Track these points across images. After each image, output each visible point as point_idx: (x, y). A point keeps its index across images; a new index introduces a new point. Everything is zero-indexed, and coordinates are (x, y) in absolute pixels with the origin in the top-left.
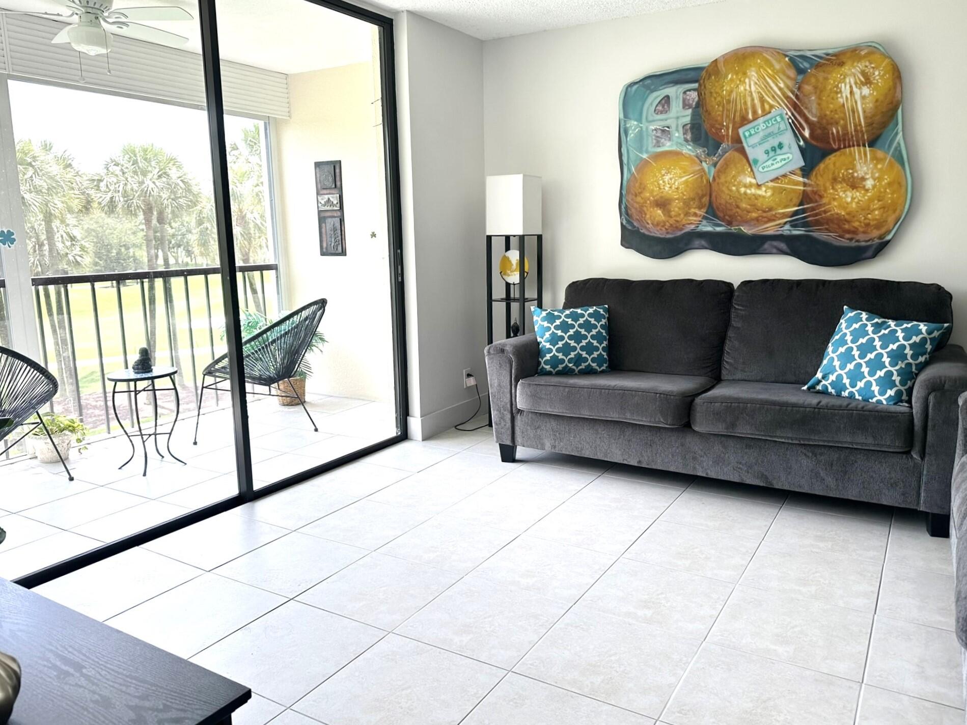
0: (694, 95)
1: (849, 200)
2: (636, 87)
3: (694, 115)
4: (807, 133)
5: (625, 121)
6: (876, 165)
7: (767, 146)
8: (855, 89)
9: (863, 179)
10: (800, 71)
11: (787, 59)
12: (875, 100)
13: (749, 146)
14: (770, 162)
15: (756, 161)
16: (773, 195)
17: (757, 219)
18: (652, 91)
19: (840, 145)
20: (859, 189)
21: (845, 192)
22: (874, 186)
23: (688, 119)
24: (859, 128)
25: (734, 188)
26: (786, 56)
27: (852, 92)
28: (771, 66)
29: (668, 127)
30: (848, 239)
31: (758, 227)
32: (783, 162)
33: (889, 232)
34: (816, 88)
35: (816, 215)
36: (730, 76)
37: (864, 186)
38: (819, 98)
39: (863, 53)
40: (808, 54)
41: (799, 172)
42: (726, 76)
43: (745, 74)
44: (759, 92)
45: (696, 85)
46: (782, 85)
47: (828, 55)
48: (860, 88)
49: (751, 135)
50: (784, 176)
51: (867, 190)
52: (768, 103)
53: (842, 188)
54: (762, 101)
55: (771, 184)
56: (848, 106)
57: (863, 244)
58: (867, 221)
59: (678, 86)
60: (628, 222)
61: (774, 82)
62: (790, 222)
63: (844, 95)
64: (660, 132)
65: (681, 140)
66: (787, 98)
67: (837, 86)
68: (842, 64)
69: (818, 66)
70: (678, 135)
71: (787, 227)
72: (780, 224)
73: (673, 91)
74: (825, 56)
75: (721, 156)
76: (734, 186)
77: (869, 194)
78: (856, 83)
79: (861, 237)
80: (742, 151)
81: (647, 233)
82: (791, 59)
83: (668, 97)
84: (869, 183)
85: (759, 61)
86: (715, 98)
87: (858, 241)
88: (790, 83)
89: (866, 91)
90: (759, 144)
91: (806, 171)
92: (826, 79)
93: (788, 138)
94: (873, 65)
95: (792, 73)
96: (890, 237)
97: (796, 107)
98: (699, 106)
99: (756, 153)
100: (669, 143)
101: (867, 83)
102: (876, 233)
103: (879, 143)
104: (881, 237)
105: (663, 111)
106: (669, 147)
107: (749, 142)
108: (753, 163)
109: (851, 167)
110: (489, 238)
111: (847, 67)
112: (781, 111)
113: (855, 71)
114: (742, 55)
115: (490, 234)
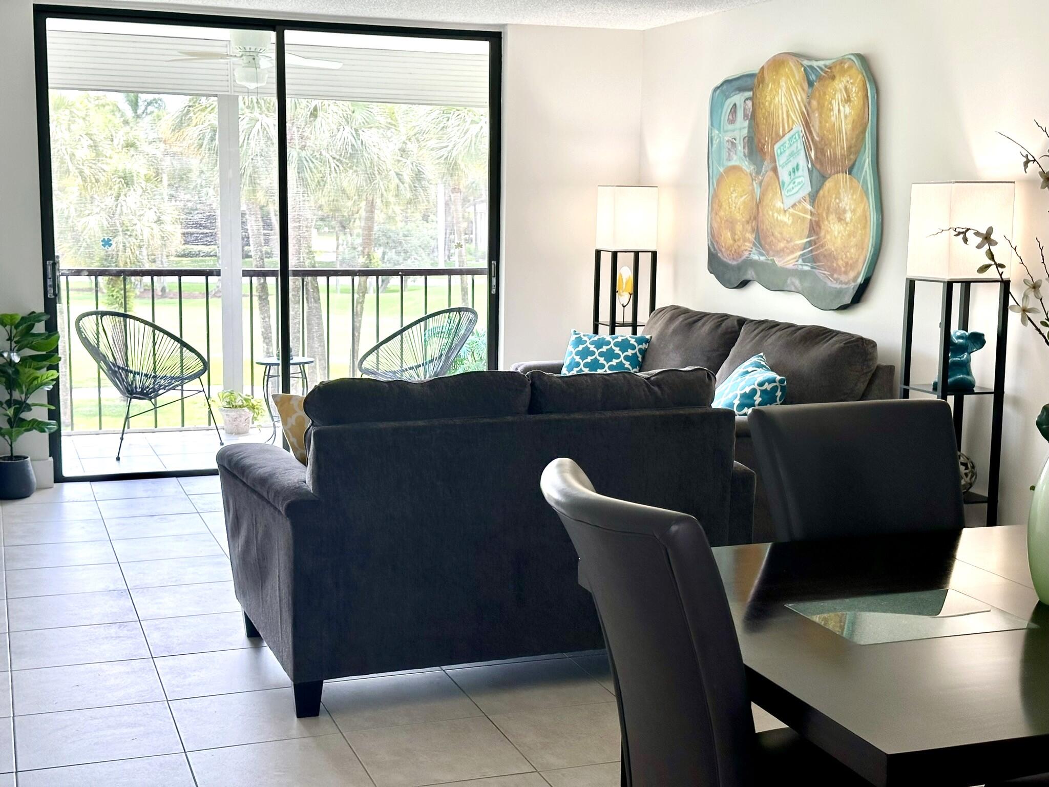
0: (749, 103)
1: (836, 233)
2: (718, 92)
3: (750, 127)
4: (813, 154)
5: (711, 129)
6: (852, 195)
7: (790, 167)
8: (841, 108)
9: (845, 211)
10: (811, 84)
11: (803, 69)
12: (852, 121)
13: (780, 166)
14: (792, 185)
15: (784, 183)
16: (793, 222)
17: (783, 250)
18: (727, 97)
19: (831, 172)
20: (842, 222)
21: (834, 224)
22: (851, 219)
23: (745, 132)
24: (843, 152)
25: (771, 213)
26: (803, 66)
27: (839, 110)
28: (794, 76)
29: (735, 139)
30: (834, 279)
31: (784, 259)
32: (800, 186)
33: (859, 274)
34: (819, 103)
35: (818, 248)
36: (770, 85)
37: (845, 219)
38: (820, 115)
39: (846, 66)
40: (815, 64)
41: (808, 198)
42: (768, 85)
43: (779, 84)
44: (786, 106)
45: (750, 94)
46: (799, 98)
47: (826, 66)
48: (844, 106)
49: (781, 153)
50: (800, 202)
51: (847, 224)
52: (792, 118)
53: (832, 219)
54: (788, 116)
55: (791, 210)
56: (837, 125)
57: (844, 286)
58: (846, 260)
59: (741, 94)
60: (712, 242)
61: (795, 94)
62: (802, 255)
63: (835, 112)
64: (730, 143)
65: (742, 155)
66: (802, 113)
67: (830, 103)
68: (833, 78)
69: (820, 78)
70: (740, 148)
71: (800, 261)
72: (795, 258)
73: (738, 99)
74: (824, 67)
75: (764, 175)
76: (771, 210)
77: (848, 228)
78: (842, 101)
79: (843, 278)
80: (775, 170)
81: (722, 257)
82: (805, 70)
83: (735, 105)
84: (848, 216)
85: (787, 70)
86: (762, 109)
87: (841, 283)
88: (804, 97)
89: (847, 110)
90: (786, 164)
91: (813, 197)
92: (825, 94)
93: (801, 160)
94: (852, 81)
95: (806, 85)
96: (860, 280)
97: (807, 125)
98: (753, 118)
99: (783, 174)
100: (735, 157)
101: (848, 100)
102: (852, 274)
103: (855, 170)
104: (855, 279)
105: (732, 121)
106: (735, 162)
107: (780, 161)
108: (781, 186)
109: (838, 196)
110: (598, 253)
111: (836, 81)
112: (798, 128)
113: (841, 86)
114: (777, 63)
115: (599, 248)
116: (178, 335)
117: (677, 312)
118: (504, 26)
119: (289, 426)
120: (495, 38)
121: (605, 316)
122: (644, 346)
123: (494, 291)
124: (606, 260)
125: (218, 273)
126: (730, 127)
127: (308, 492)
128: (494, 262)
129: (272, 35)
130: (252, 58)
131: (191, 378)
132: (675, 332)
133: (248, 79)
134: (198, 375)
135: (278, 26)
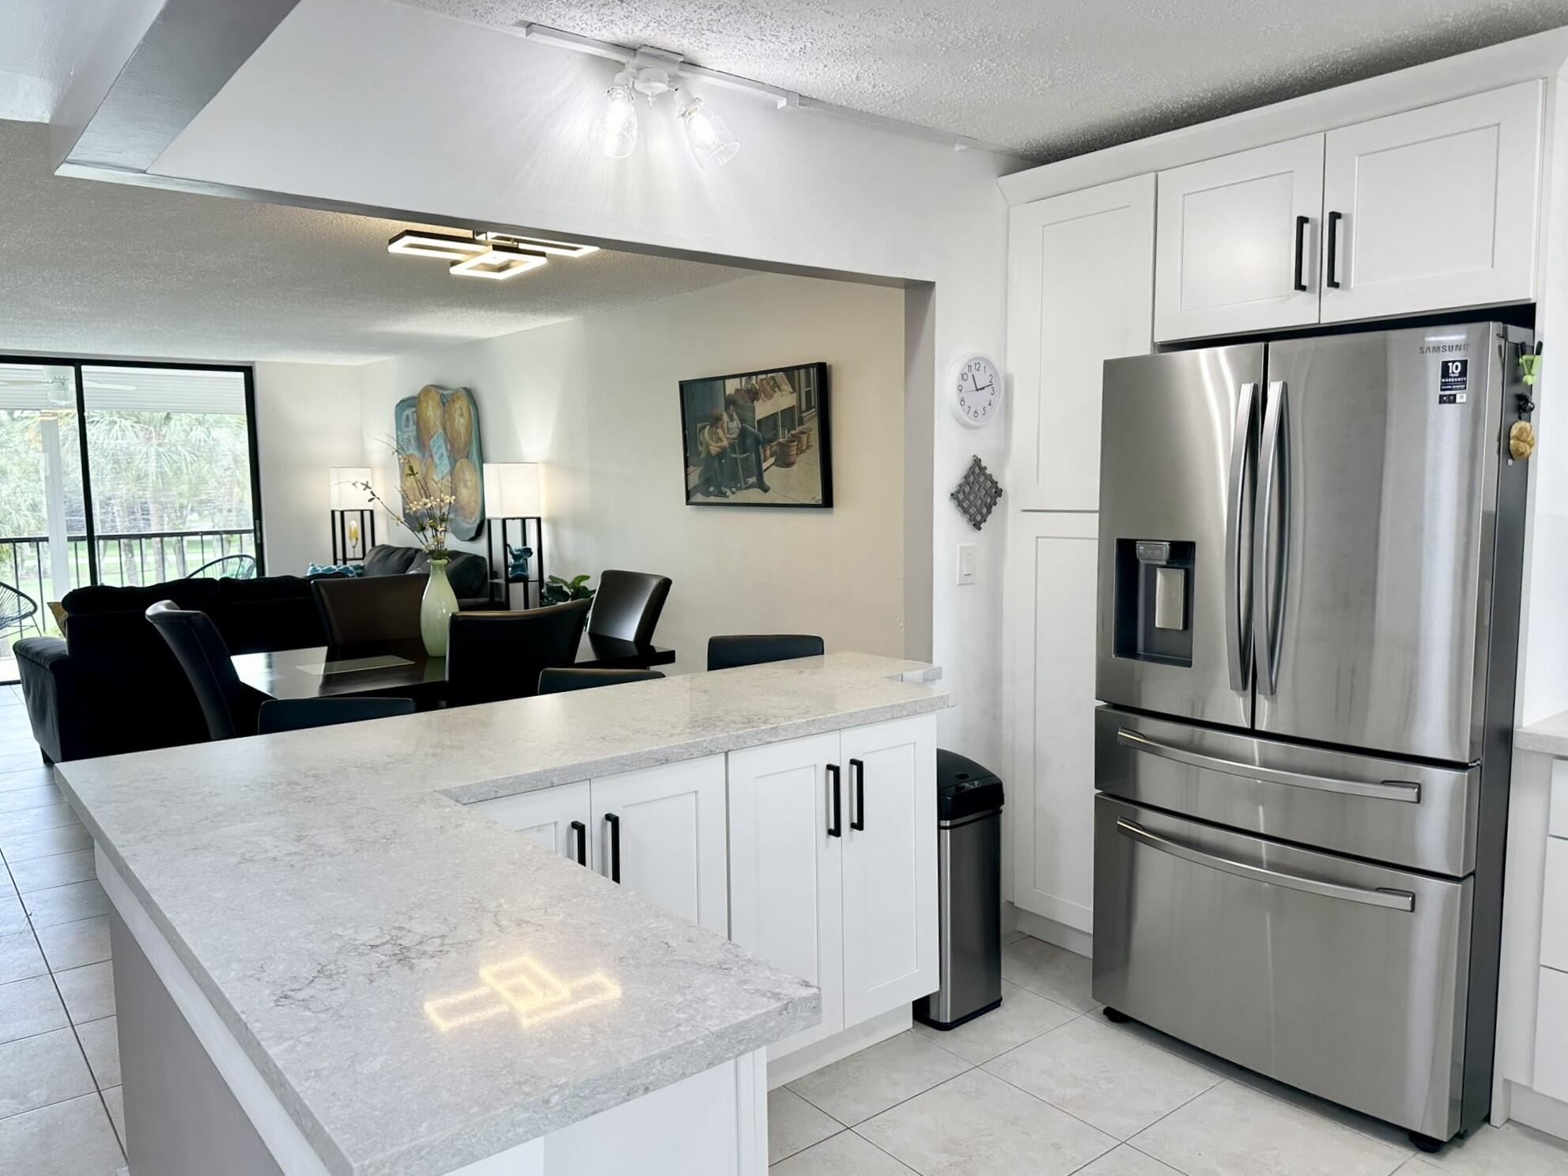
0: (415, 414)
1: (464, 495)
2: (399, 407)
3: (417, 429)
4: (449, 447)
5: (397, 431)
6: (469, 471)
7: (439, 455)
8: (460, 419)
9: (467, 481)
10: (444, 404)
11: (439, 395)
12: (467, 426)
13: (434, 454)
14: (440, 466)
15: (437, 464)
18: (404, 410)
19: (459, 457)
21: (463, 488)
22: (471, 486)
23: (414, 433)
24: (463, 445)
26: (439, 393)
27: (459, 421)
28: (435, 399)
29: (410, 437)
30: (466, 523)
32: (444, 466)
33: (477, 518)
34: (449, 416)
35: (456, 504)
37: (467, 486)
38: (450, 423)
39: (459, 395)
40: (445, 392)
41: (449, 473)
42: (423, 404)
43: (428, 403)
44: (433, 417)
45: (414, 409)
46: (439, 413)
49: (433, 446)
50: (445, 475)
51: (468, 489)
52: (437, 425)
53: (462, 486)
54: (435, 423)
56: (458, 430)
57: (470, 527)
58: (470, 511)
59: (411, 409)
61: (437, 411)
63: (457, 422)
64: (408, 440)
65: (414, 446)
66: (442, 422)
67: (454, 416)
68: (454, 401)
69: (448, 401)
70: (413, 443)
73: (409, 412)
74: (449, 395)
75: (426, 459)
77: (468, 491)
78: (460, 415)
79: (470, 522)
80: (431, 456)
81: (410, 514)
83: (408, 416)
84: (469, 483)
85: (431, 395)
86: (422, 419)
87: (469, 525)
88: (442, 412)
89: (462, 421)
90: (437, 453)
91: (452, 473)
92: (451, 411)
93: (443, 450)
94: (464, 403)
95: (441, 404)
96: (478, 522)
97: (444, 429)
98: (417, 424)
99: (437, 461)
100: (411, 448)
101: (462, 415)
102: (474, 519)
103: (470, 456)
104: (475, 521)
105: (407, 426)
106: (411, 452)
107: (434, 450)
108: (436, 466)
109: (463, 473)
110: (333, 512)
111: (455, 404)
112: (440, 431)
113: (458, 406)
114: (426, 390)
115: (333, 509)
116: (15, 588)
117: (384, 547)
118: (253, 362)
119: (60, 621)
120: (248, 371)
121: (340, 555)
122: (360, 571)
123: (259, 542)
124: (338, 516)
125: (46, 539)
126: (407, 429)
127: (65, 656)
128: (257, 521)
129: (72, 369)
130: (63, 384)
131: (25, 616)
132: (379, 561)
133: (59, 399)
134: (30, 614)
135: (77, 363)
